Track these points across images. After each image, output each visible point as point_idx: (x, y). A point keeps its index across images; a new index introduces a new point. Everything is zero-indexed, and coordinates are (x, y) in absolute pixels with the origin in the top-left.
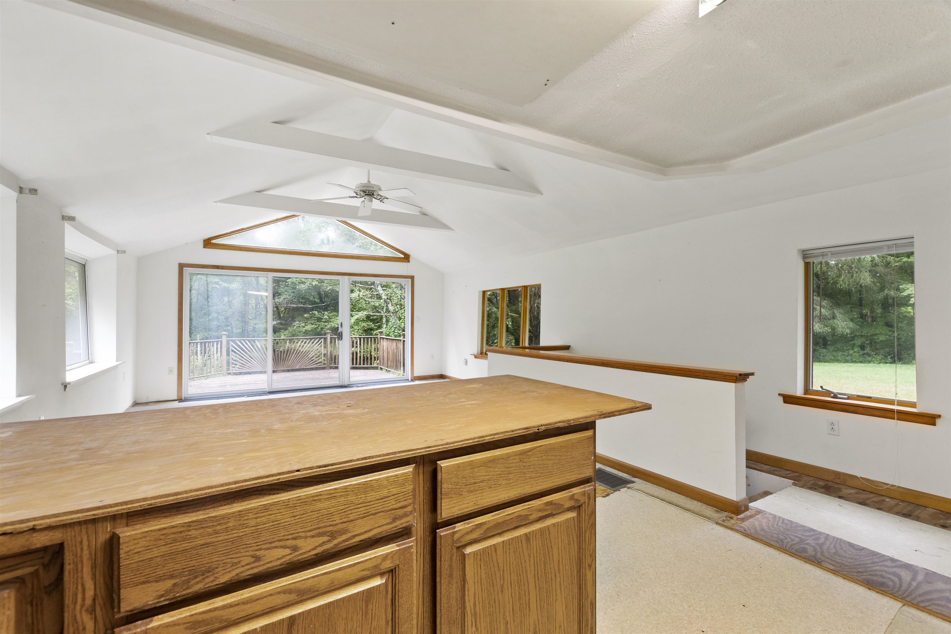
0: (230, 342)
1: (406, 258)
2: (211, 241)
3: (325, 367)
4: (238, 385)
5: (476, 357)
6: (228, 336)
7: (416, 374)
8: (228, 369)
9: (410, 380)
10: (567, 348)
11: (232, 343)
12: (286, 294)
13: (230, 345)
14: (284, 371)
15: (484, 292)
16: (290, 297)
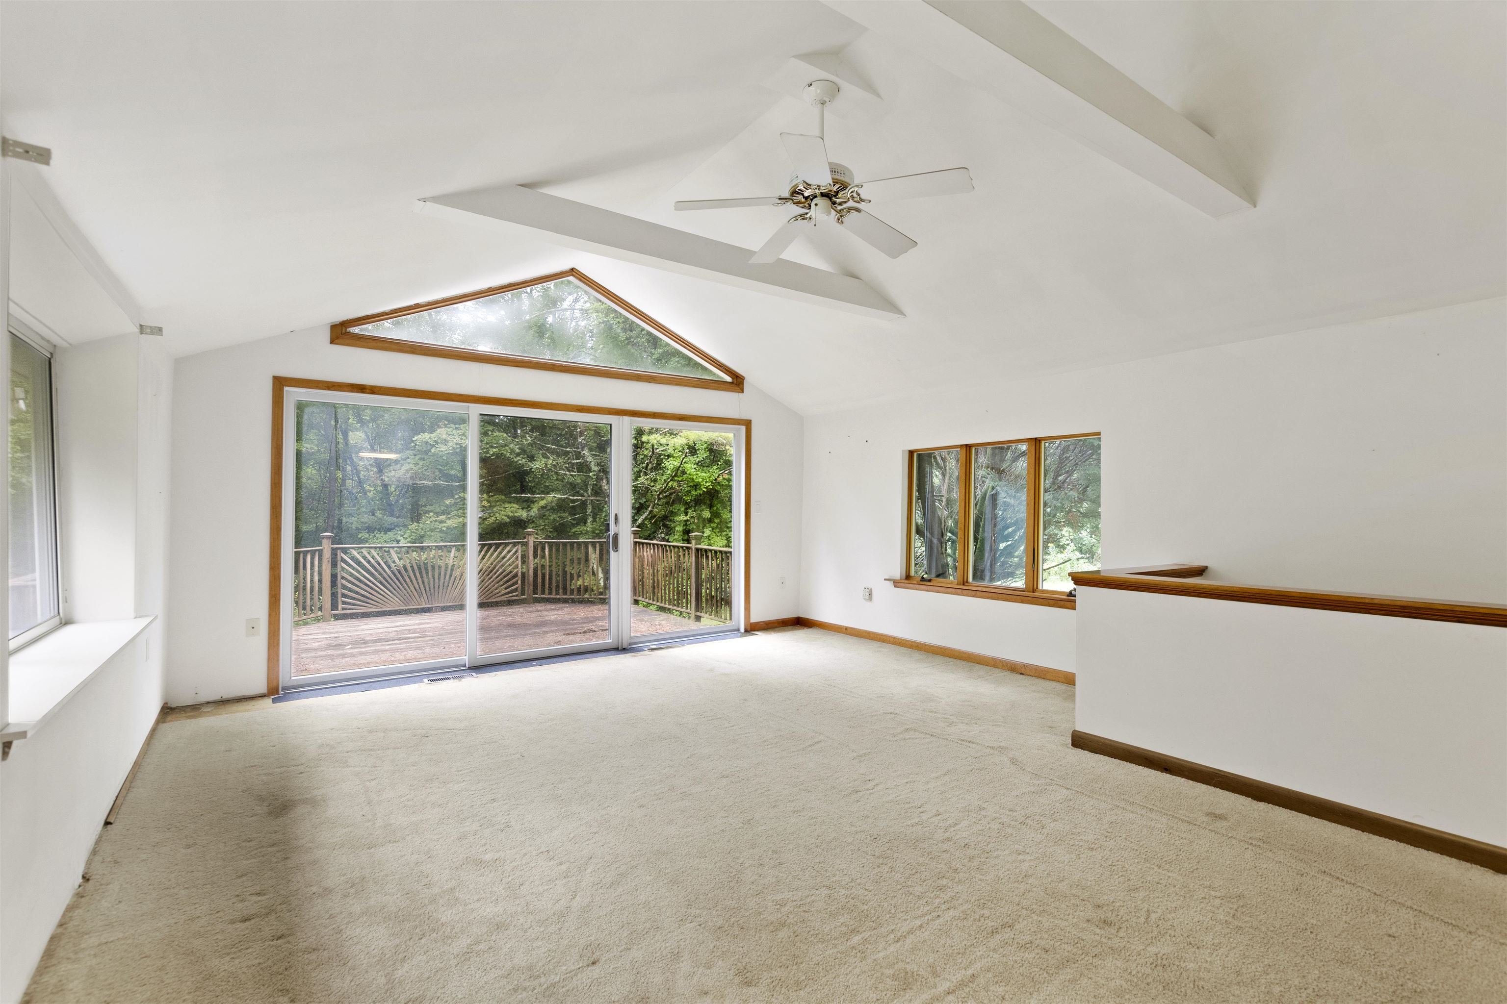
0: (339, 551)
1: (737, 382)
2: (348, 330)
3: (523, 599)
4: (366, 642)
5: (896, 583)
6: (334, 541)
7: (754, 619)
8: (334, 606)
9: (742, 630)
10: (1200, 571)
11: (343, 555)
12: (409, 463)
13: (339, 558)
14: (444, 609)
15: (911, 453)
16: (418, 466)
